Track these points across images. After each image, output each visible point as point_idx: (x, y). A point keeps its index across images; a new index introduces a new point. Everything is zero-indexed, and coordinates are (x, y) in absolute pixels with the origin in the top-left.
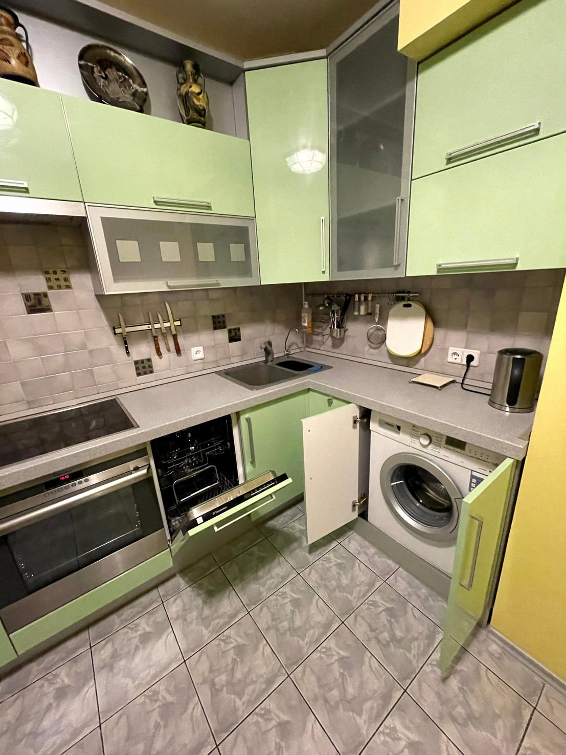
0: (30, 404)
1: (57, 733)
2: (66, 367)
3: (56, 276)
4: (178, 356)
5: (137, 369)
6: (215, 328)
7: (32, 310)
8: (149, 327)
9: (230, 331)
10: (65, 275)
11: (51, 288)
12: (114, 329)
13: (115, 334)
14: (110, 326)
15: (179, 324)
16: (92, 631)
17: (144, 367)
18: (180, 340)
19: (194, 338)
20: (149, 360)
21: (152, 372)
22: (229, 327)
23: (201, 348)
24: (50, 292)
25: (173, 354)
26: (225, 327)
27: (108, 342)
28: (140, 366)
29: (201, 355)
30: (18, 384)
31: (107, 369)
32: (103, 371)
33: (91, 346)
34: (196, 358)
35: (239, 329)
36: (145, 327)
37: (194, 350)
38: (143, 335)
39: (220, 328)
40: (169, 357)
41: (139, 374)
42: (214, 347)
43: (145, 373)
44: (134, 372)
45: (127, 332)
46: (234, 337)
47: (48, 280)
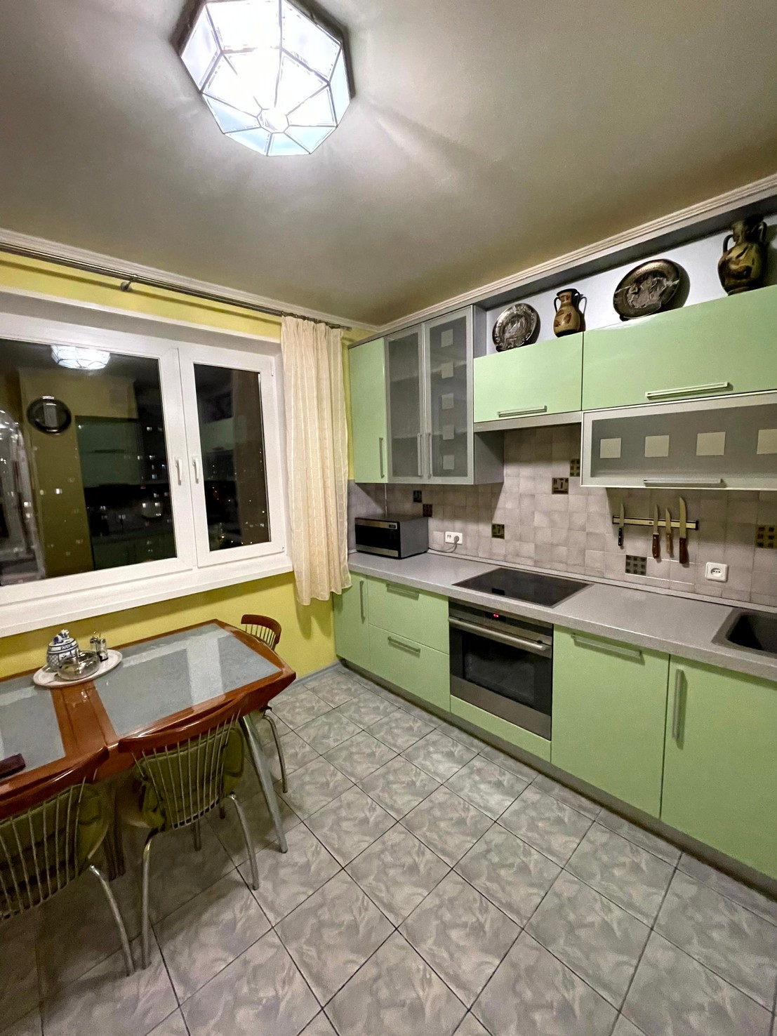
0: (536, 563)
1: (433, 764)
2: (566, 543)
4: (684, 566)
5: (628, 564)
6: (761, 545)
7: (555, 491)
8: (651, 523)
11: (571, 475)
12: (613, 517)
13: (613, 523)
14: (610, 515)
15: (694, 527)
16: (488, 749)
17: (636, 565)
18: (692, 548)
19: (717, 550)
20: (644, 559)
21: (643, 573)
23: (722, 566)
24: (571, 479)
25: (676, 561)
27: (606, 530)
28: (632, 562)
29: (720, 576)
30: (532, 546)
31: (598, 554)
32: (594, 556)
33: (589, 530)
34: (710, 577)
36: (647, 523)
37: (710, 565)
38: (644, 530)
40: (669, 562)
41: (628, 571)
42: (750, 571)
43: (635, 572)
44: (624, 568)
45: (625, 524)
47: (572, 468)
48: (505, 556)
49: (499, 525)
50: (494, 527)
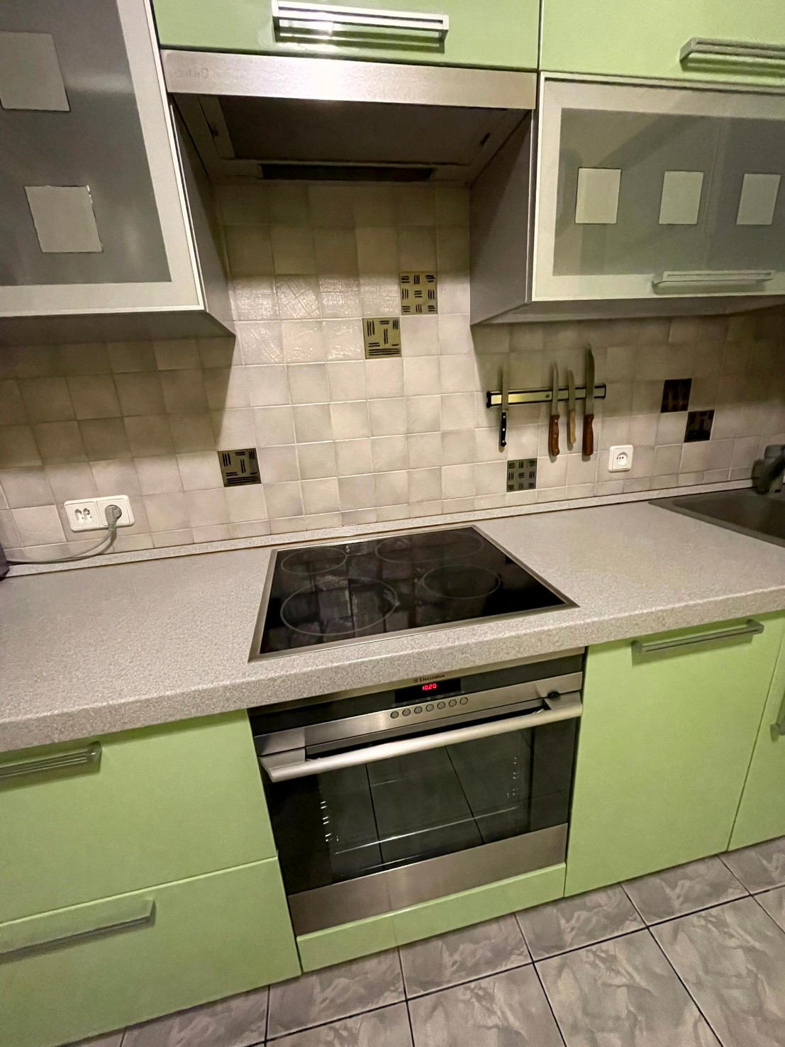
0: (346, 517)
2: (404, 462)
3: (418, 288)
4: (585, 459)
5: (510, 476)
6: (665, 409)
7: (374, 351)
8: (548, 396)
9: (692, 417)
10: (430, 286)
11: (406, 310)
12: (489, 395)
13: (489, 405)
14: (483, 391)
15: (603, 393)
17: (521, 475)
18: (596, 426)
19: (621, 426)
20: (533, 462)
21: (532, 486)
22: (691, 409)
23: (629, 449)
24: (405, 320)
25: (577, 454)
26: (684, 408)
27: (477, 421)
29: (624, 463)
30: (334, 482)
31: (462, 471)
32: (456, 477)
33: (447, 426)
34: (615, 468)
35: (711, 414)
36: (541, 396)
37: (614, 450)
38: (535, 410)
39: (675, 409)
40: (569, 456)
41: (510, 488)
42: (653, 448)
43: (521, 487)
44: (505, 484)
45: (510, 404)
46: (698, 430)
47: (404, 294)
48: (269, 523)
49: (240, 453)
50: (225, 458)
